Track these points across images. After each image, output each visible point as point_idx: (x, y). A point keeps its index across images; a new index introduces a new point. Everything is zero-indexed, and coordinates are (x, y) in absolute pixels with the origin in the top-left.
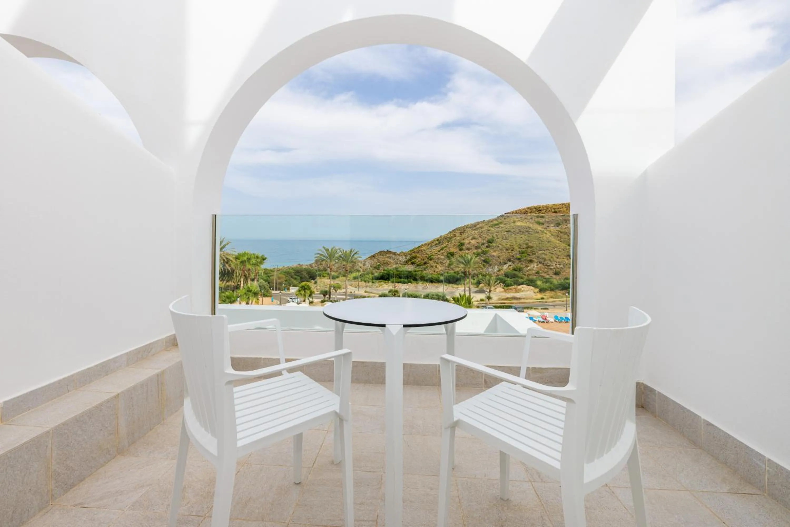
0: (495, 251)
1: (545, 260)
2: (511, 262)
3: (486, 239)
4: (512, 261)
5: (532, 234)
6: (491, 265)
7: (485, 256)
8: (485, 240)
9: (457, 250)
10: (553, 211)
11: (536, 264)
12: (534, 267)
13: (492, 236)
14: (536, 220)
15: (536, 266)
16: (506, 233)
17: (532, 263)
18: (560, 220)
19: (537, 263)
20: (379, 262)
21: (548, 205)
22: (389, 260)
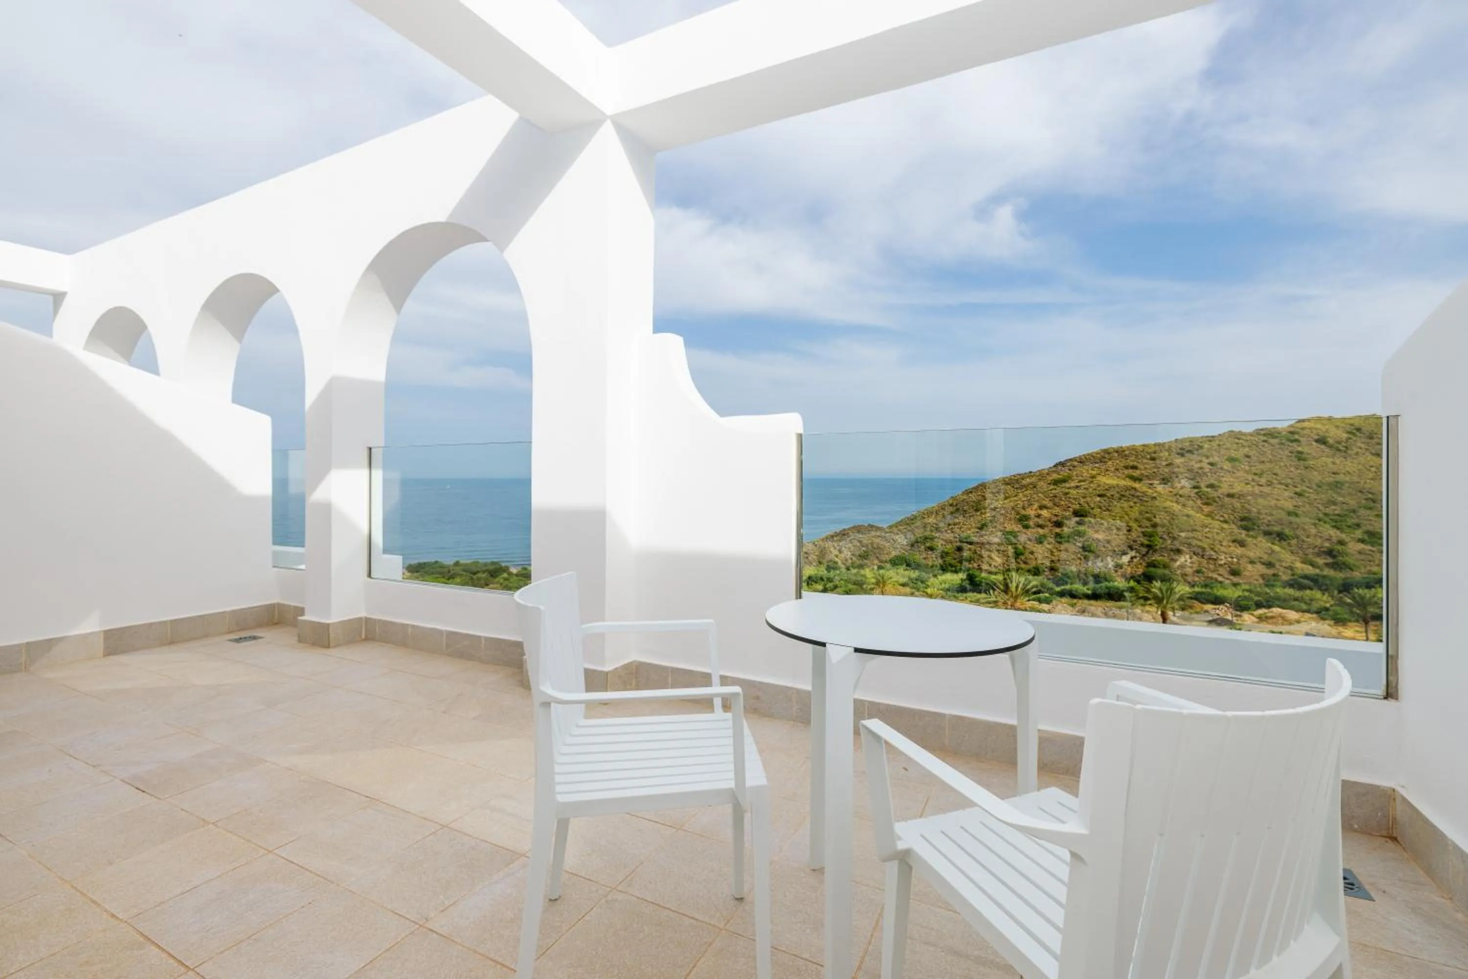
0: (1097, 532)
1: (1204, 549)
2: (1134, 551)
3: (1071, 509)
4: (1136, 549)
5: (1147, 501)
6: (1098, 556)
7: (1081, 539)
8: (1069, 511)
9: (1019, 528)
10: (1148, 457)
11: (1188, 556)
12: (1186, 561)
13: (1079, 504)
14: (1126, 472)
15: (1189, 560)
16: (1098, 499)
17: (1182, 554)
18: (1166, 473)
19: (1189, 554)
20: (863, 546)
21: (1134, 446)
22: (883, 543)
